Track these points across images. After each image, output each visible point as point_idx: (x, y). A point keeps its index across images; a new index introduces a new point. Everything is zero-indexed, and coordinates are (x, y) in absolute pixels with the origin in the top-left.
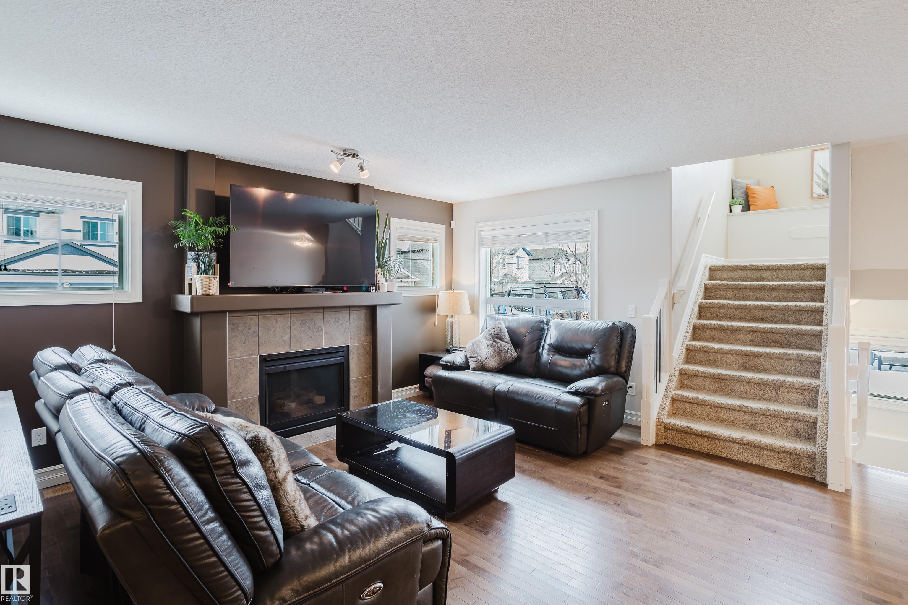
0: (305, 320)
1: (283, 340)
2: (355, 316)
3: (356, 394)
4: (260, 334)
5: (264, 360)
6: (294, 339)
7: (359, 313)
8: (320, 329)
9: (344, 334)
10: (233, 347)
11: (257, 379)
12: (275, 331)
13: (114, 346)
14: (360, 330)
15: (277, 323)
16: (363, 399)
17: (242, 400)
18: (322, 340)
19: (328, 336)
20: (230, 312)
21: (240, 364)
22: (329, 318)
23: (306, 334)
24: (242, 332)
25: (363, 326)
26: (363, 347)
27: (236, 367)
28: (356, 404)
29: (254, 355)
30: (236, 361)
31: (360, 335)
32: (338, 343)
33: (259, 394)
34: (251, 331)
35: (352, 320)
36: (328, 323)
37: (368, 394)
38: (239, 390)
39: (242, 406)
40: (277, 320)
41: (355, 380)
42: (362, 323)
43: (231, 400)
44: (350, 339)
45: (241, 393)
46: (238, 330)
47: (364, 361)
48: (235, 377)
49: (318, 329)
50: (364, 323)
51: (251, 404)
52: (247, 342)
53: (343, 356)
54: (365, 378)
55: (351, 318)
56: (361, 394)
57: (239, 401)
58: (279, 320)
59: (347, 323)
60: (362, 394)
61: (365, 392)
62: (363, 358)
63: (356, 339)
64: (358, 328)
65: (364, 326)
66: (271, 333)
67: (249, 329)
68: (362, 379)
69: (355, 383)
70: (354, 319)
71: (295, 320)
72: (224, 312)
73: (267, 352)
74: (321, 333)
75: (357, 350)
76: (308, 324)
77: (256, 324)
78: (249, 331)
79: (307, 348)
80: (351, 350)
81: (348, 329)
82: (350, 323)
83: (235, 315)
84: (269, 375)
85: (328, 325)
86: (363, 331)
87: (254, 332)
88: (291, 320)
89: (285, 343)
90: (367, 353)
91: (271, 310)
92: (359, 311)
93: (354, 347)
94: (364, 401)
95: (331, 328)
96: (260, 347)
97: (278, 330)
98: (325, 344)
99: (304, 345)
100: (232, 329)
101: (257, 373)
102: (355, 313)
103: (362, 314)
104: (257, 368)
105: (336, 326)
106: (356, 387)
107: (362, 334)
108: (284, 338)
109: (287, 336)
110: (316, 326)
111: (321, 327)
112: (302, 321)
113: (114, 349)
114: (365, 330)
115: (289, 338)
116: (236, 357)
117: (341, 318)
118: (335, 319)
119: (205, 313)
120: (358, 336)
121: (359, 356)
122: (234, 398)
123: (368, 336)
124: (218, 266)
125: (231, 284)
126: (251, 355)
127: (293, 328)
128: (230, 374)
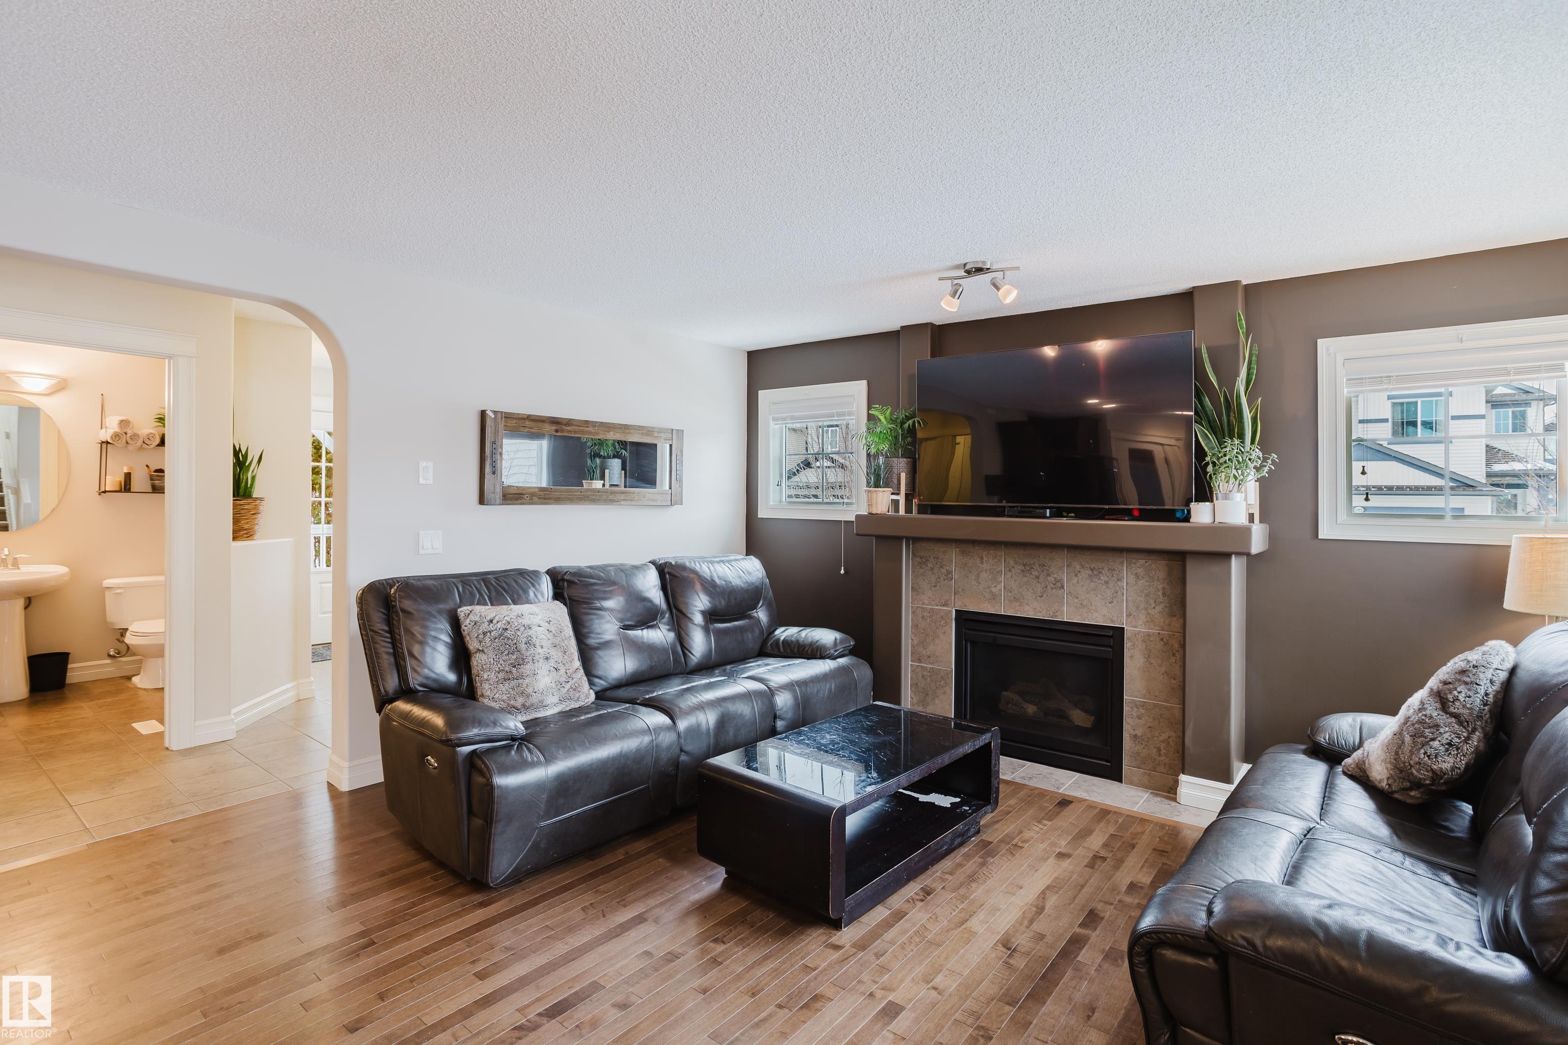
0: (1030, 564)
1: (991, 592)
2: (1140, 571)
3: (1139, 732)
4: (956, 577)
5: (965, 620)
6: (1010, 594)
7: (1150, 565)
8: (1059, 584)
9: (1112, 602)
10: (920, 588)
11: (952, 642)
12: (978, 576)
13: (843, 568)
14: (1152, 602)
15: (982, 563)
16: (1159, 750)
17: (931, 669)
18: (1063, 605)
19: (1076, 600)
20: (908, 539)
21: (929, 615)
22: (1078, 567)
23: (1030, 589)
24: (932, 569)
25: (1160, 593)
26: (1162, 639)
27: (923, 617)
28: (1138, 753)
29: (948, 607)
30: (924, 609)
31: (1152, 612)
32: (1098, 615)
33: (954, 666)
34: (944, 571)
35: (1132, 578)
36: (1076, 575)
37: (1172, 744)
38: (926, 652)
39: (930, 676)
40: (982, 558)
41: (1138, 704)
42: (1160, 587)
43: (917, 663)
44: (1127, 616)
45: (929, 657)
46: (925, 566)
47: (1163, 670)
48: (922, 632)
49: (1054, 585)
50: (1164, 588)
51: (942, 677)
52: (937, 586)
53: (1110, 647)
54: (1166, 707)
55: (1129, 573)
56: (1153, 737)
57: (926, 668)
58: (985, 559)
59: (1119, 583)
60: (1156, 739)
61: (1164, 736)
62: (1160, 662)
63: (1143, 617)
64: (1147, 595)
65: (1164, 594)
66: (973, 577)
67: (941, 567)
68: (1155, 706)
69: (1138, 708)
70: (1137, 576)
71: (1012, 562)
72: (900, 538)
73: (966, 605)
74: (1060, 592)
75: (1144, 641)
76: (1035, 573)
77: (952, 561)
78: (942, 570)
79: (1032, 613)
80: (1128, 638)
81: (1123, 594)
82: (1127, 583)
83: (925, 545)
84: (972, 643)
85: (1075, 580)
86: (1162, 606)
87: (949, 572)
88: (1005, 561)
89: (994, 598)
90: (1174, 655)
91: (974, 542)
92: (1150, 562)
93: (1136, 634)
94: (1160, 755)
95: (1082, 586)
96: (956, 597)
97: (984, 575)
98: (1068, 614)
99: (1027, 608)
100: (920, 563)
101: (951, 634)
102: (1141, 565)
103: (1159, 569)
104: (951, 627)
105: (1093, 585)
106: (1139, 718)
107: (1156, 612)
108: (993, 590)
109: (998, 587)
110: (1051, 579)
111: (1061, 581)
112: (1024, 565)
113: (842, 572)
114: (1168, 605)
115: (1001, 590)
116: (923, 604)
117: (1106, 569)
118: (1092, 570)
119: (879, 537)
120: (1149, 614)
121: (1148, 655)
122: (920, 661)
123: (1175, 619)
124: (903, 476)
125: (920, 500)
126: (944, 606)
127: (1009, 575)
128: (915, 627)
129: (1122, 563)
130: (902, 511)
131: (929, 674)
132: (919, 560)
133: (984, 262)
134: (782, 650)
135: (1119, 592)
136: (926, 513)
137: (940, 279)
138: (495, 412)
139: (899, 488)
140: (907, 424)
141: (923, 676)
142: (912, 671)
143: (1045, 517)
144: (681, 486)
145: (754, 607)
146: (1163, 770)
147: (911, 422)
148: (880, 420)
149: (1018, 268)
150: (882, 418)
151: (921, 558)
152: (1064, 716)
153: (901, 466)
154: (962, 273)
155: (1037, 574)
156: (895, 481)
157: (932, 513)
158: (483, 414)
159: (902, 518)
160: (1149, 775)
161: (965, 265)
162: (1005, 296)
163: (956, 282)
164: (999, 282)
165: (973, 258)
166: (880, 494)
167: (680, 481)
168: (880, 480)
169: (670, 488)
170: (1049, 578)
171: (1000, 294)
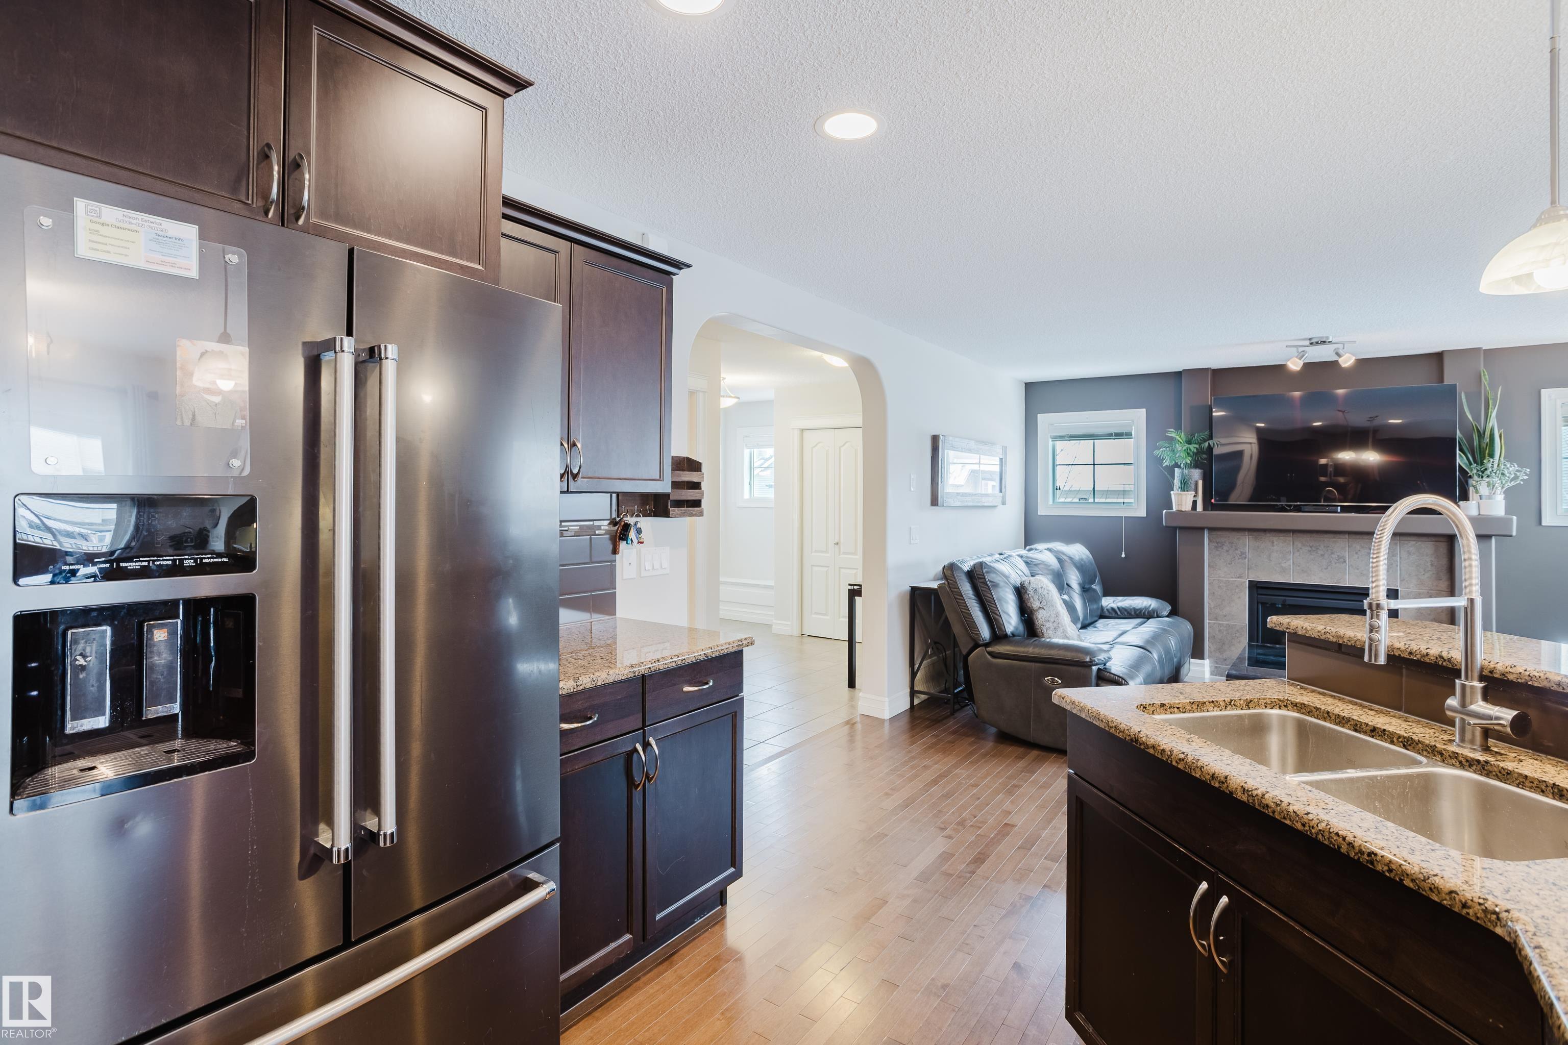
0: (1317, 546)
1: (1282, 567)
2: (1412, 549)
4: (1250, 557)
5: (1258, 589)
6: (1298, 568)
8: (1342, 560)
10: (1216, 566)
11: (1245, 605)
12: (1269, 556)
13: (1123, 553)
14: (1421, 570)
15: (1273, 546)
17: (1227, 624)
18: (1346, 574)
19: (1356, 571)
20: (1211, 529)
21: (1222, 585)
22: (1358, 547)
23: (1317, 564)
24: (1229, 551)
25: (1429, 564)
27: (1218, 587)
29: (1242, 579)
30: (1219, 582)
31: (1421, 577)
33: (1247, 623)
34: (1238, 552)
35: (1404, 554)
36: (1357, 553)
38: (1221, 613)
40: (1273, 543)
42: (1428, 559)
43: (1212, 621)
44: (1401, 581)
45: (1224, 616)
46: (1223, 549)
48: (1218, 598)
49: (1338, 560)
50: (1432, 561)
51: (1237, 631)
52: (1233, 564)
55: (1402, 551)
57: (1223, 624)
58: (1275, 543)
59: (1394, 558)
63: (1413, 581)
64: (1417, 567)
65: (1432, 565)
66: (1265, 556)
67: (1236, 549)
70: (1409, 553)
71: (1300, 545)
72: (1202, 529)
73: (1258, 577)
74: (1343, 565)
76: (1320, 552)
77: (1246, 544)
78: (1236, 551)
79: (1318, 581)
81: (1397, 566)
82: (1400, 558)
83: (1220, 533)
84: (1263, 604)
85: (1356, 556)
86: (1431, 573)
87: (1243, 553)
88: (1293, 544)
89: (1284, 571)
91: (1265, 531)
92: (1420, 543)
93: (1407, 593)
95: (1362, 560)
96: (1250, 571)
97: (1275, 555)
98: (1350, 580)
99: (1313, 578)
100: (1220, 547)
101: (1245, 599)
102: (1412, 545)
103: (1428, 548)
104: (1245, 593)
107: (1425, 576)
108: (1283, 565)
109: (1288, 563)
111: (1343, 557)
112: (1310, 547)
113: (1123, 556)
114: (1435, 572)
115: (1290, 565)
116: (1219, 577)
119: (1181, 528)
120: (1418, 578)
122: (1216, 619)
123: (1441, 581)
124: (1200, 483)
125: (1215, 500)
126: (1238, 578)
127: (1297, 554)
128: (1212, 594)
129: (1396, 544)
130: (1200, 509)
131: (1225, 629)
132: (1215, 544)
133: (1328, 338)
134: (1119, 613)
135: (1394, 564)
136: (1208, 510)
137: (1288, 347)
139: (1197, 492)
141: (1220, 631)
142: (1210, 627)
143: (1336, 512)
144: (1005, 491)
145: (1093, 582)
147: (1209, 442)
148: (1178, 441)
149: (1354, 342)
151: (1219, 543)
153: (1196, 474)
154: (1308, 343)
155: (1322, 553)
156: (1193, 486)
157: (1216, 510)
158: (935, 437)
159: (1199, 513)
161: (1310, 339)
162: (1346, 362)
163: (1301, 349)
164: (1341, 352)
165: (1317, 334)
166: (1185, 496)
167: (1005, 487)
168: (1184, 486)
169: (1001, 491)
170: (1333, 556)
171: (1341, 361)
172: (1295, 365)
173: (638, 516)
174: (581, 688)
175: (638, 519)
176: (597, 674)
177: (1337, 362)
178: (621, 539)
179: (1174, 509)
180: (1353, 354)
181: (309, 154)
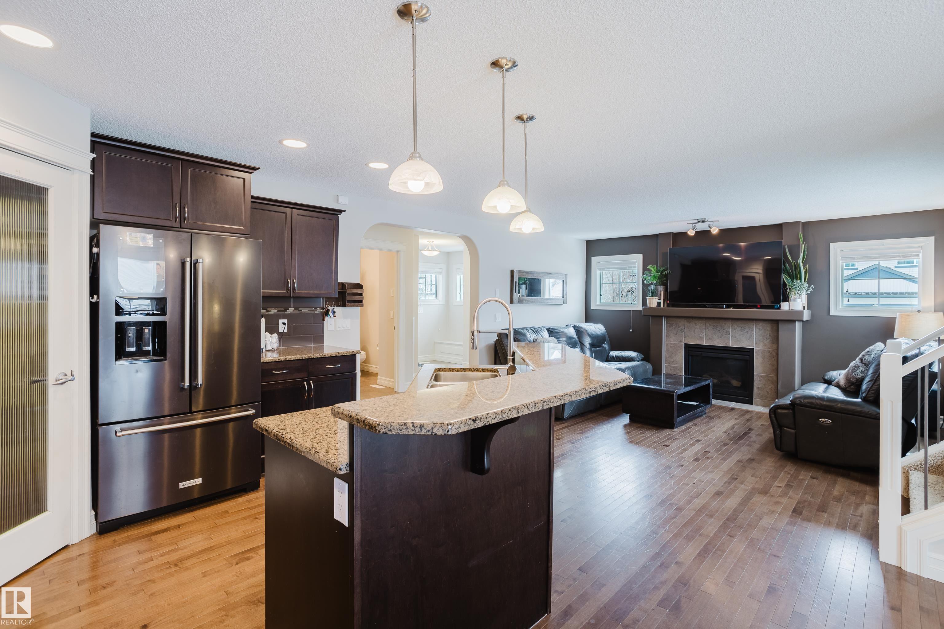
0: (717, 326)
2: (761, 327)
3: (760, 386)
4: (685, 331)
5: (689, 348)
6: (707, 337)
8: (728, 333)
9: (749, 339)
10: (669, 336)
11: (683, 356)
12: (694, 331)
13: (631, 329)
14: (765, 339)
15: (696, 326)
16: (768, 392)
17: (674, 366)
18: (730, 340)
19: (735, 339)
20: (665, 316)
21: (673, 346)
22: (736, 326)
23: (716, 335)
24: (675, 328)
25: (768, 335)
26: (769, 352)
27: (670, 347)
28: (759, 394)
30: (671, 344)
31: (765, 342)
32: (744, 344)
33: (684, 366)
34: (680, 329)
35: (757, 330)
36: (735, 329)
37: (773, 390)
38: (672, 360)
39: (674, 369)
40: (696, 324)
41: (759, 376)
42: (768, 333)
44: (755, 344)
45: (673, 362)
46: (672, 327)
47: (769, 363)
48: (670, 352)
49: (726, 333)
50: (770, 334)
51: (679, 370)
52: (677, 335)
53: (748, 355)
54: (771, 377)
55: (756, 328)
56: (766, 388)
57: (672, 366)
59: (752, 332)
61: (770, 387)
62: (768, 360)
63: (762, 344)
64: (763, 336)
65: (770, 336)
66: (692, 331)
67: (679, 327)
68: (766, 376)
70: (759, 329)
71: (708, 325)
72: (661, 317)
73: (689, 342)
74: (729, 336)
75: (761, 353)
77: (683, 325)
79: (717, 344)
80: (756, 352)
81: (754, 336)
82: (755, 332)
83: (672, 319)
84: (691, 356)
85: (735, 331)
86: (769, 340)
87: (682, 329)
88: (705, 325)
89: (701, 338)
90: (773, 357)
91: (693, 318)
92: (764, 324)
93: (759, 351)
94: (768, 394)
95: (737, 333)
96: (685, 339)
97: (697, 330)
98: (732, 344)
99: (715, 342)
100: (669, 326)
101: (683, 353)
102: (761, 325)
103: (768, 326)
104: (683, 350)
105: (742, 333)
106: (760, 381)
107: (767, 342)
108: (701, 336)
109: (703, 335)
110: (725, 331)
111: (729, 332)
112: (714, 326)
113: (631, 331)
114: (771, 339)
116: (671, 342)
117: (747, 327)
118: (741, 327)
119: (652, 316)
120: (764, 343)
121: (764, 358)
122: (669, 363)
123: (774, 344)
124: (662, 293)
125: (669, 302)
126: (680, 342)
127: (707, 330)
128: (667, 350)
129: (754, 324)
130: (662, 306)
132: (669, 325)
133: (705, 219)
134: (615, 359)
135: (752, 335)
136: (670, 307)
137: (688, 223)
138: (516, 270)
139: (660, 297)
140: (665, 273)
141: (671, 369)
142: (666, 368)
143: (723, 308)
144: (566, 297)
145: (604, 343)
146: (769, 399)
147: (666, 272)
148: (652, 270)
149: (718, 221)
150: (653, 270)
151: (670, 324)
152: (729, 383)
153: (661, 288)
154: (697, 221)
155: (719, 329)
156: (659, 295)
157: (672, 307)
158: (512, 272)
159: (662, 309)
160: (764, 401)
161: (698, 219)
162: (714, 231)
163: (694, 225)
164: (711, 226)
165: (701, 217)
166: (654, 300)
167: (566, 295)
168: (654, 294)
169: (563, 297)
170: (724, 331)
171: (712, 230)
172: (691, 233)
173: (334, 306)
174: (280, 360)
175: (334, 307)
176: (287, 357)
177: (710, 231)
178: (326, 315)
179: (648, 306)
180: (717, 227)
181: (187, 204)
